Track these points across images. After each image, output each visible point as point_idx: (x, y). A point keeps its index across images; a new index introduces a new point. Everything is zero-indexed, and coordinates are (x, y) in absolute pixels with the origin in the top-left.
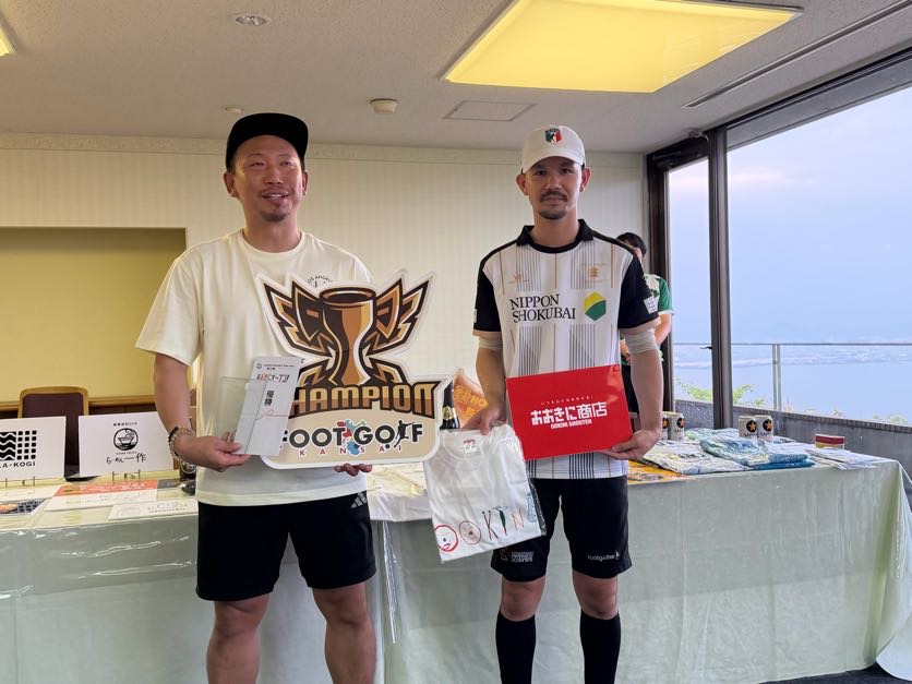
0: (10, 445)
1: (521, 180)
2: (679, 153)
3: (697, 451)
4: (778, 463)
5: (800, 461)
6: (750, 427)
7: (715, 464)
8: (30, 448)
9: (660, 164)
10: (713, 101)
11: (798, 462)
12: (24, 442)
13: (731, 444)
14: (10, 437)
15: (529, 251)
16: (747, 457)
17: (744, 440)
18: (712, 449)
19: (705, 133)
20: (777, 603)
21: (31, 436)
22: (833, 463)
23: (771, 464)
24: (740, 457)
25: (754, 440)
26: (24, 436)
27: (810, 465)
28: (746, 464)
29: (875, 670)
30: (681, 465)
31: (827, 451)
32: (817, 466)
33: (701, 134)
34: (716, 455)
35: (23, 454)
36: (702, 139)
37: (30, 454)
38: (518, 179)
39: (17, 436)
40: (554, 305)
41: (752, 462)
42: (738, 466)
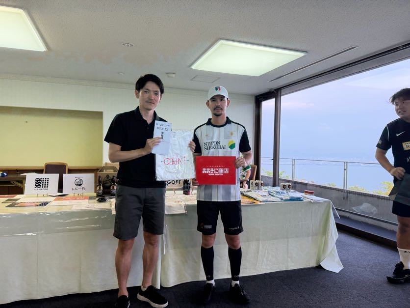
0: (39, 182)
2: (266, 96)
3: (266, 194)
4: (292, 199)
6: (284, 187)
7: (272, 199)
8: (46, 184)
9: (260, 99)
10: (277, 80)
11: (299, 199)
12: (44, 182)
13: (278, 192)
14: (40, 180)
16: (282, 197)
17: (282, 191)
18: (271, 194)
19: (275, 90)
20: (289, 244)
21: (47, 180)
22: (310, 200)
23: (290, 199)
24: (280, 197)
25: (285, 191)
26: (44, 180)
27: (302, 200)
28: (282, 199)
29: (319, 267)
30: (261, 199)
31: (308, 196)
32: (305, 201)
33: (273, 91)
34: (272, 196)
35: (44, 186)
37: (46, 186)
39: (42, 180)
40: (218, 144)
41: (284, 199)
42: (279, 200)
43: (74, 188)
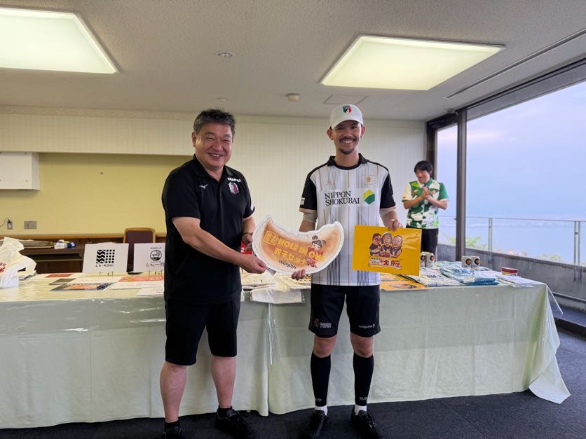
0: (102, 256)
1: (330, 132)
2: (443, 121)
3: (438, 274)
4: (479, 282)
5: (491, 281)
6: (468, 262)
7: (445, 281)
8: (112, 258)
9: (434, 127)
10: (461, 94)
11: (490, 282)
12: (109, 255)
13: (456, 271)
14: (103, 252)
15: (334, 169)
16: (463, 278)
17: (463, 269)
18: (445, 273)
19: (456, 111)
20: (476, 355)
21: (112, 252)
22: (509, 283)
23: (476, 282)
24: (459, 278)
25: (469, 269)
26: (109, 252)
27: (496, 284)
28: (462, 282)
29: (528, 393)
30: (428, 281)
31: (508, 277)
32: (501, 284)
33: (454, 112)
34: (447, 277)
35: (108, 261)
36: (454, 114)
37: (111, 261)
38: (328, 132)
39: (106, 252)
40: (348, 196)
41: (465, 281)
42: (457, 283)
43: (149, 264)
